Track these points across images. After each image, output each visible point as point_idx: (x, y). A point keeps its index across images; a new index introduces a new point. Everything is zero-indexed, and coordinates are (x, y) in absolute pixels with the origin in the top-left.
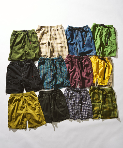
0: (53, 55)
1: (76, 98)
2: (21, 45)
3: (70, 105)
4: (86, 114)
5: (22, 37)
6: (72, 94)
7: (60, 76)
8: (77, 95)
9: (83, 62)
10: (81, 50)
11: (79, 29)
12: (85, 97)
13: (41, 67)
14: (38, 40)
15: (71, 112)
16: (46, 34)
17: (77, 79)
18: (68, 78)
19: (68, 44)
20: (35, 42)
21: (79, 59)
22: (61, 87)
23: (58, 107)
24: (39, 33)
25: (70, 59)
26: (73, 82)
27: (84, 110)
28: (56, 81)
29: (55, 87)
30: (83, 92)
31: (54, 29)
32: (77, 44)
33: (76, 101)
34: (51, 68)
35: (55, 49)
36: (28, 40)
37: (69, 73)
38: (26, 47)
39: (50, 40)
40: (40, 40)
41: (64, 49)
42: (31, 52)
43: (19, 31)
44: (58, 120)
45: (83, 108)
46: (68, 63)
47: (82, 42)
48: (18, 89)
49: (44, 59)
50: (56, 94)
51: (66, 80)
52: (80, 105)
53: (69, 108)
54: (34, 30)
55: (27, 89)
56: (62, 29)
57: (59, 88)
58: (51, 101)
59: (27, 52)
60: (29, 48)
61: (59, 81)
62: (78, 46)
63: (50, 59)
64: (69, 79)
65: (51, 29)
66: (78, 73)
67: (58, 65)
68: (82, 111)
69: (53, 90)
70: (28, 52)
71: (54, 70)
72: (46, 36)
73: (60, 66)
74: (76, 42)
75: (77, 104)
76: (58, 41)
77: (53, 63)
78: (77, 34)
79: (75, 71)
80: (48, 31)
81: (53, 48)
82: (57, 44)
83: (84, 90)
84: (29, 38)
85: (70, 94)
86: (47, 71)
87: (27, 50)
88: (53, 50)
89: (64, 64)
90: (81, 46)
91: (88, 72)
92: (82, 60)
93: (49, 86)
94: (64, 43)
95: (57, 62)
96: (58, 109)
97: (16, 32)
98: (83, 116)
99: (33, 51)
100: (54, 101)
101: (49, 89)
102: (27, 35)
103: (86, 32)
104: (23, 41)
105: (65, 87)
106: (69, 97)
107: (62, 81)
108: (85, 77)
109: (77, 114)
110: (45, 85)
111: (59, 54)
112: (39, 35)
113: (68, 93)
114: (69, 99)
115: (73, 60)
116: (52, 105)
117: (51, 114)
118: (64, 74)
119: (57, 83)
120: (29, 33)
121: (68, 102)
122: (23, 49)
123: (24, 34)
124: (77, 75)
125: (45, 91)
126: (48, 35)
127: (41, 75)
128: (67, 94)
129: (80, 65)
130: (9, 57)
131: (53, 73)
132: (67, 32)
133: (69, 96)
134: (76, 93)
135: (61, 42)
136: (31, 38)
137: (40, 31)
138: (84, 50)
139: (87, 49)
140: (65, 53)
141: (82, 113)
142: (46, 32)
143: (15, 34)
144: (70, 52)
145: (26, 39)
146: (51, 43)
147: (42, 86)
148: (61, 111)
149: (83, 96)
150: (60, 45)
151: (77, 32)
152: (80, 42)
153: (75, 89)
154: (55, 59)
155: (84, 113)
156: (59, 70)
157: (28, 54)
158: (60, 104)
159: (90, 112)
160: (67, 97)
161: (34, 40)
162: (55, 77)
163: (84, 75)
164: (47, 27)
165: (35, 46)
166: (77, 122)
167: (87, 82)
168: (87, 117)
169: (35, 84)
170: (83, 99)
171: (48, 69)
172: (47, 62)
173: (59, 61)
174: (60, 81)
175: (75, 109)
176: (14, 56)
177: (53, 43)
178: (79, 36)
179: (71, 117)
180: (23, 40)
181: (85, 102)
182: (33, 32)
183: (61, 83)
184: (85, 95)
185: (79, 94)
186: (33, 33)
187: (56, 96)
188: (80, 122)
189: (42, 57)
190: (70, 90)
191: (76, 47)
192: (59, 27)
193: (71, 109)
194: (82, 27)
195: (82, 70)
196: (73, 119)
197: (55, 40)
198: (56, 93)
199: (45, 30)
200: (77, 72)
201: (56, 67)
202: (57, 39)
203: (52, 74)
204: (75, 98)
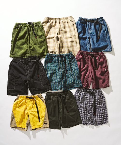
0: (62, 51)
1: (89, 101)
2: (25, 39)
3: (81, 108)
4: (101, 119)
5: (27, 30)
6: (84, 96)
7: (70, 75)
8: (90, 97)
9: (97, 60)
10: (95, 46)
11: (92, 21)
12: (99, 99)
13: (48, 64)
14: (45, 34)
15: (83, 116)
16: (54, 27)
17: (90, 79)
18: (79, 77)
19: (80, 38)
20: (41, 36)
21: (92, 56)
22: (71, 88)
23: (67, 111)
24: (46, 26)
25: (82, 56)
26: (85, 82)
27: (97, 114)
28: (66, 81)
29: (65, 88)
30: (97, 94)
31: (63, 21)
32: (89, 39)
33: (88, 104)
34: (60, 66)
35: (65, 44)
36: (33, 34)
37: (80, 72)
38: (31, 42)
39: (58, 34)
40: (47, 34)
41: (74, 44)
42: (37, 47)
43: (22, 24)
44: (68, 126)
45: (97, 112)
46: (79, 60)
47: (96, 36)
48: (21, 90)
49: (52, 56)
50: (66, 96)
51: (77, 79)
52: (93, 109)
53: (80, 112)
54: (40, 22)
55: (32, 90)
56: (72, 21)
57: (69, 88)
58: (59, 104)
59: (32, 47)
60: (34, 43)
61: (68, 81)
62: (91, 40)
63: (59, 56)
64: (80, 79)
65: (60, 21)
66: (92, 72)
67: (67, 63)
68: (96, 116)
69: (62, 91)
70: (34, 48)
71: (63, 68)
72: (54, 29)
73: (70, 64)
74: (89, 36)
75: (90, 107)
76: (68, 35)
77: (62, 60)
78: (90, 27)
79: (87, 69)
80: (56, 23)
81: (62, 43)
82: (67, 38)
83: (98, 91)
84: (34, 31)
85: (81, 96)
86: (55, 69)
87: (32, 45)
88: (62, 46)
89: (74, 61)
90: (95, 41)
91: (103, 70)
92: (96, 57)
93: (57, 87)
94: (74, 37)
95: (67, 59)
96: (68, 113)
97: (20, 24)
98: (97, 121)
99: (39, 47)
100: (64, 104)
101: (58, 90)
102: (32, 28)
103: (100, 24)
104: (27, 36)
105: (76, 88)
106: (80, 100)
107: (72, 80)
108: (99, 76)
109: (90, 118)
110: (53, 85)
111: (69, 50)
112: (46, 28)
113: (80, 94)
114: (80, 102)
115: (85, 57)
116: (61, 109)
117: (60, 119)
118: (75, 73)
119: (67, 84)
120: (34, 26)
121: (79, 105)
122: (28, 44)
123: (28, 27)
124: (90, 74)
125: (53, 92)
126: (56, 28)
127: (49, 74)
128: (79, 96)
129: (93, 62)
130: (10, 53)
131: (62, 72)
132: (78, 24)
133: (81, 98)
134: (89, 95)
135: (71, 36)
136: (36, 32)
137: (47, 24)
138: (98, 45)
139: (102, 45)
140: (76, 49)
141: (96, 118)
142: (53, 24)
143: (18, 27)
144: (82, 48)
145: (31, 33)
146: (60, 38)
147: (50, 87)
148: (71, 116)
149: (97, 98)
150: (70, 40)
151: (89, 25)
152: (94, 36)
153: (87, 90)
154: (64, 55)
155: (98, 118)
156: (68, 68)
157: (33, 50)
158: (70, 107)
159: (105, 117)
160: (78, 99)
161: (40, 33)
162: (64, 76)
163: (98, 74)
164: (56, 19)
165: (41, 41)
166: (90, 128)
167: (102, 82)
168: (101, 122)
169: (42, 84)
170: (96, 102)
171: (56, 67)
172: (55, 59)
173: (69, 58)
174: (70, 81)
175: (87, 114)
176: (16, 52)
177: (63, 37)
178: (92, 29)
179: (83, 122)
180: (27, 34)
181: (99, 106)
182: (39, 24)
183: (72, 83)
184: (99, 97)
185: (92, 96)
186: (39, 26)
187: (65, 98)
188: (93, 128)
189: (50, 53)
190: (82, 91)
191: (89, 42)
192: (68, 19)
193: (82, 113)
194: (95, 19)
195: (95, 68)
196: (86, 124)
197: (64, 34)
198: (66, 94)
199: (52, 22)
200: (90, 70)
201: (66, 65)
202: (67, 33)
203: (60, 72)
204: (87, 100)
